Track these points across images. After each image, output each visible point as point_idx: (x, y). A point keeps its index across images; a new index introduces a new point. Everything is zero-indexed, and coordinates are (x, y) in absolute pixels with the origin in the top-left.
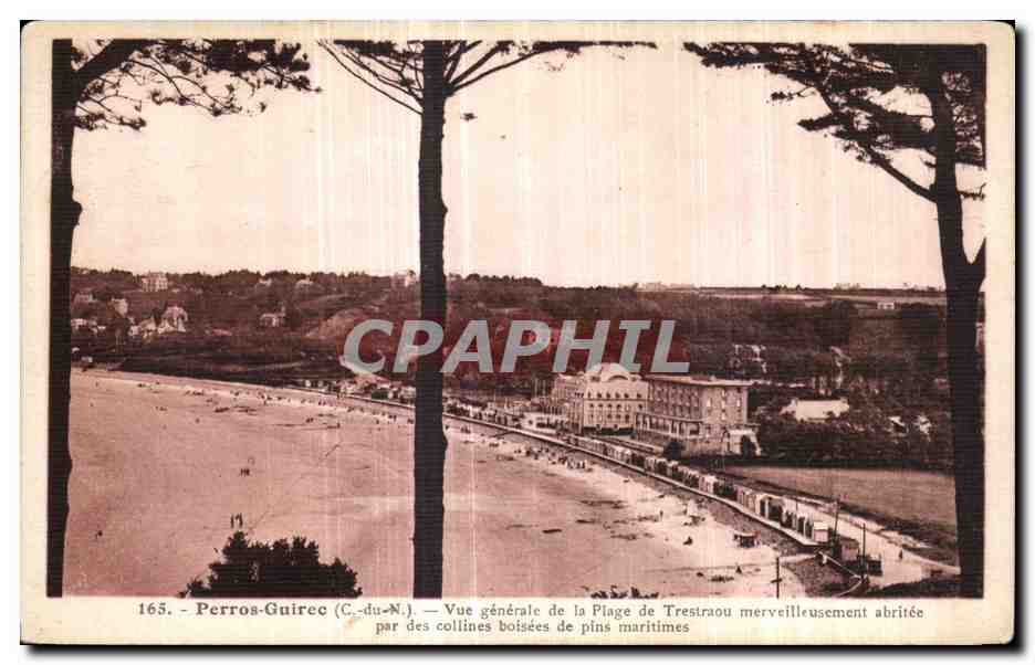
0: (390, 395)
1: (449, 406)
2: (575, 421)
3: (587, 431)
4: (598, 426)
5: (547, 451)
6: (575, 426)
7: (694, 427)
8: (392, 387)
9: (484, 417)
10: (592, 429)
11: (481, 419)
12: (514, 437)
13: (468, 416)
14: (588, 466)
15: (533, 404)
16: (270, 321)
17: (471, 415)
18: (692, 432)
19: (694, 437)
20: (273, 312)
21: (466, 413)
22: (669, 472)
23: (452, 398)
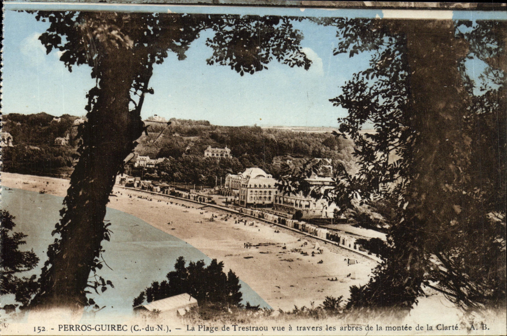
0: (136, 185)
1: (171, 191)
2: (243, 200)
3: (249, 205)
4: (255, 203)
5: (231, 216)
6: (242, 203)
7: (307, 203)
8: (135, 180)
9: (191, 198)
10: (252, 204)
11: (189, 198)
12: (211, 209)
13: (182, 197)
14: (255, 224)
15: (215, 191)
16: (61, 142)
17: (183, 196)
18: (306, 206)
19: (307, 209)
20: (62, 137)
21: (180, 195)
22: (300, 227)
23: (171, 187)
